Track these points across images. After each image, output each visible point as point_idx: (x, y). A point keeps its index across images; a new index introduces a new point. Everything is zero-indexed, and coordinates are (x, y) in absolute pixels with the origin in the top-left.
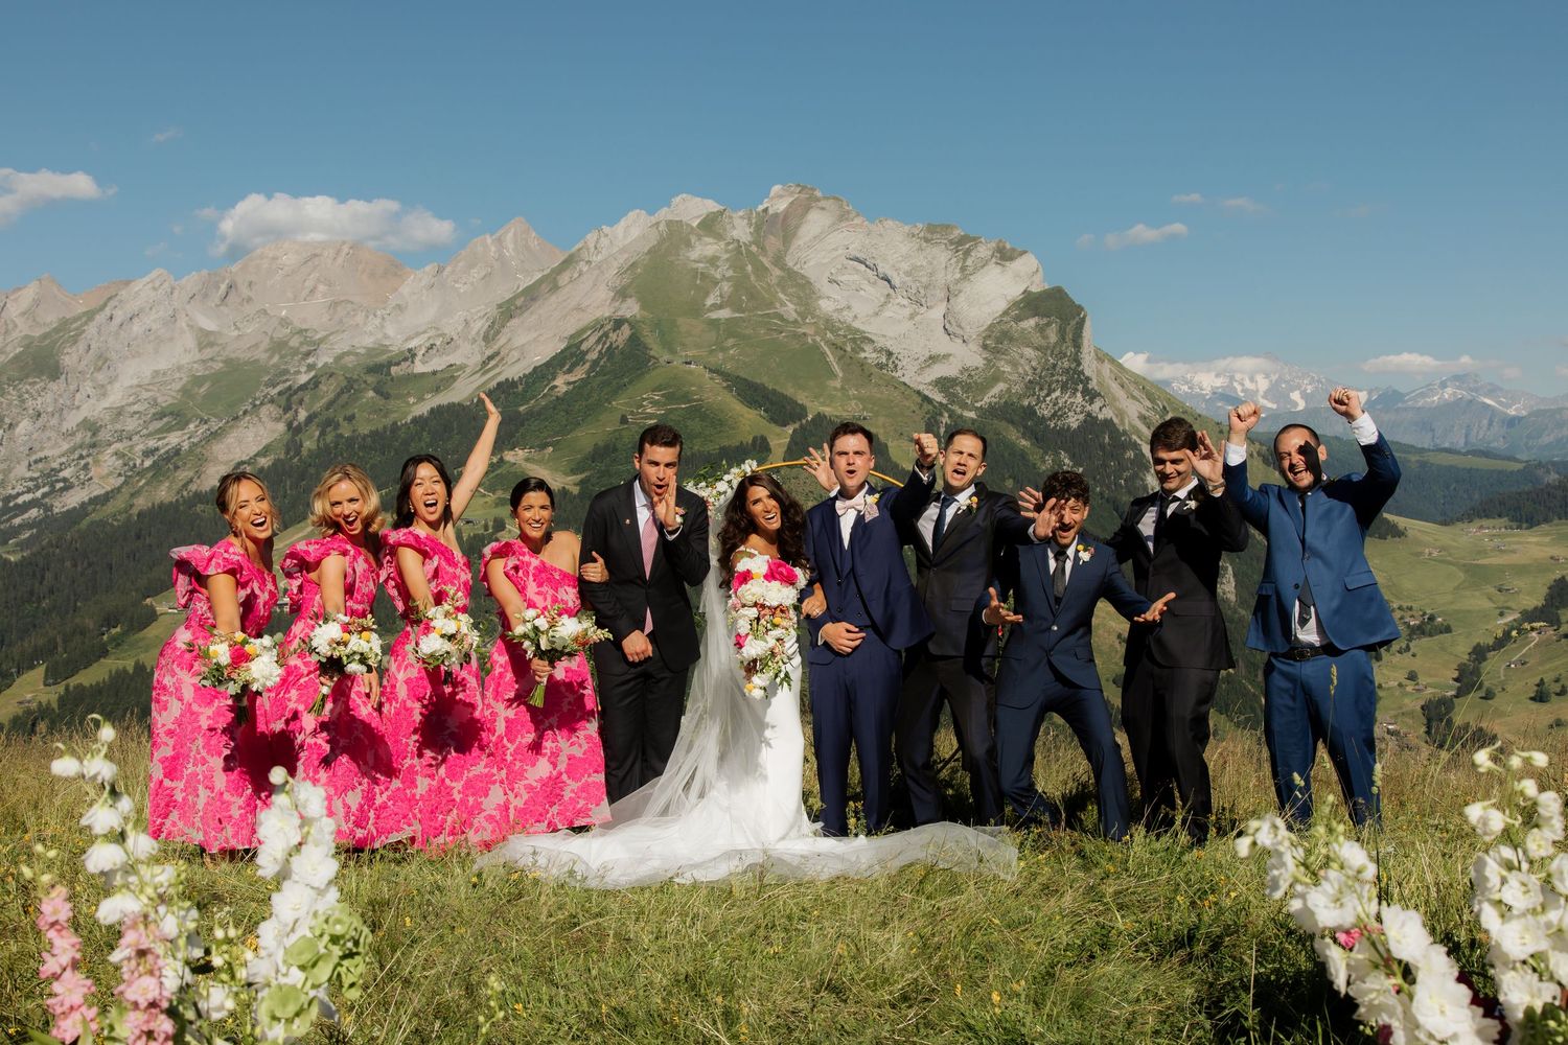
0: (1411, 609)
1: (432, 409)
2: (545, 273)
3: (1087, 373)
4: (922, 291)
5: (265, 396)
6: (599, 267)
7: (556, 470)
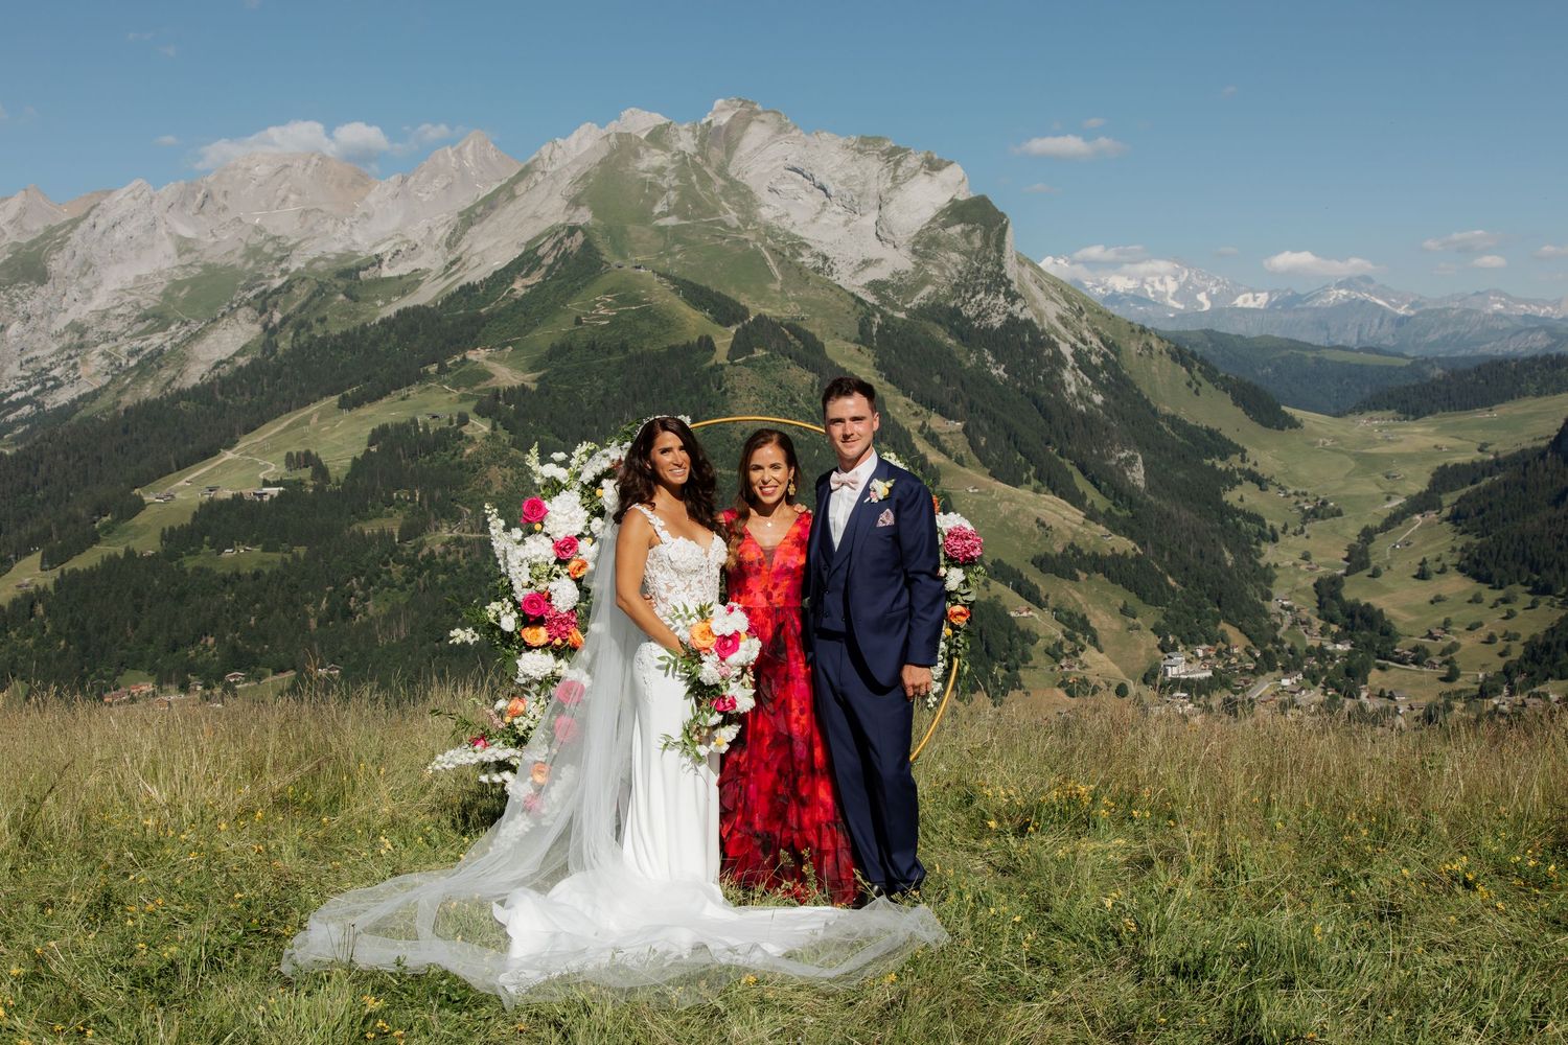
0: (1305, 494)
1: (399, 311)
2: (504, 182)
3: (1009, 277)
4: (856, 199)
5: (242, 300)
6: (553, 177)
7: (516, 368)
